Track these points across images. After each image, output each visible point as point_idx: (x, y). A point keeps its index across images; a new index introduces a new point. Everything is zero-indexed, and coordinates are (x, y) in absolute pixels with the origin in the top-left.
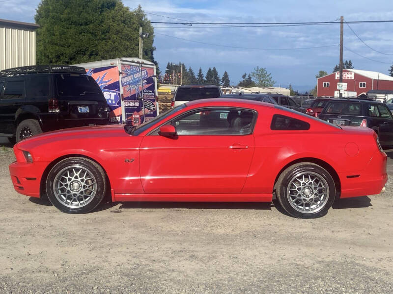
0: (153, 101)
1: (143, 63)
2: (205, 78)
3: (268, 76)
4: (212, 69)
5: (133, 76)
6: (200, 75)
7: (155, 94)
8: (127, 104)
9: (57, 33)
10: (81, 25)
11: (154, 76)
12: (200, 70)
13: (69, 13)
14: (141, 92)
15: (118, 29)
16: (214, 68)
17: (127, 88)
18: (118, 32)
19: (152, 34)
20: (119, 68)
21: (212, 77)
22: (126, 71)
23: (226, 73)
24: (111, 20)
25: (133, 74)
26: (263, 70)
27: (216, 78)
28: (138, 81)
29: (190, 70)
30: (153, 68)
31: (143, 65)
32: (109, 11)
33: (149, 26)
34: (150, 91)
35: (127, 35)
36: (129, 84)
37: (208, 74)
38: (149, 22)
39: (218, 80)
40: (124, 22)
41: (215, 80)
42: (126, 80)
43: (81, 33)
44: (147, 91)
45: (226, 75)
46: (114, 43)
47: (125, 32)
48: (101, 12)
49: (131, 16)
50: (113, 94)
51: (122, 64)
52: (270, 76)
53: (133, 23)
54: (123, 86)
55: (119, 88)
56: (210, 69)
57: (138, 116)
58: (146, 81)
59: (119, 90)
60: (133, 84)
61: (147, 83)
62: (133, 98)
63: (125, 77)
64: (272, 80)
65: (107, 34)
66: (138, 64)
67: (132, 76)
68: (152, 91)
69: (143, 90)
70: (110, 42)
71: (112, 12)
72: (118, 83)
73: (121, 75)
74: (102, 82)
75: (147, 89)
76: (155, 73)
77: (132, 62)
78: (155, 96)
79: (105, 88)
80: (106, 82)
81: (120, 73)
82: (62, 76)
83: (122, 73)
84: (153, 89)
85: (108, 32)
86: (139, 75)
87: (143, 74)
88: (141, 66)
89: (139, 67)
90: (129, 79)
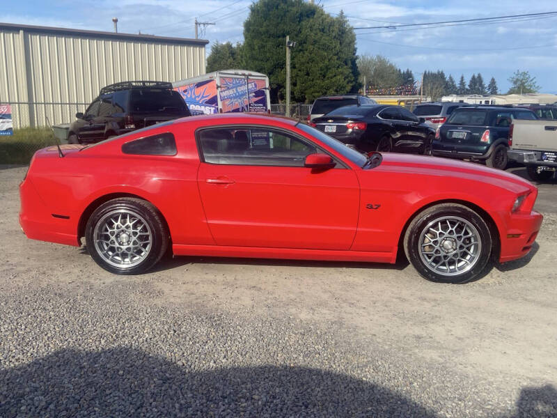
1: (251, 75)
2: (467, 87)
3: (532, 80)
4: (476, 76)
5: (237, 90)
6: (462, 83)
7: (266, 107)
9: (256, 48)
10: (279, 37)
11: (265, 89)
12: (462, 78)
13: (268, 26)
14: (247, 106)
15: (316, 39)
16: (479, 75)
17: (227, 102)
18: (315, 42)
19: (354, 41)
20: (218, 82)
21: (475, 85)
22: (227, 84)
23: (493, 80)
24: (309, 30)
25: (236, 87)
26: (525, 74)
27: (481, 85)
28: (242, 95)
29: (450, 78)
30: (264, 80)
31: (250, 77)
32: (307, 19)
33: (351, 33)
34: (260, 105)
35: (324, 45)
36: (230, 98)
37: (471, 81)
38: (352, 28)
39: (483, 87)
40: (323, 30)
41: (480, 88)
42: (224, 94)
43: (278, 46)
44: (255, 105)
45: (493, 82)
46: (311, 54)
47: (323, 41)
48: (299, 22)
49: (332, 23)
50: (213, 109)
51: (220, 77)
52: (534, 81)
53: (333, 31)
54: (221, 100)
55: (217, 102)
56: (474, 77)
58: (254, 94)
59: (217, 105)
60: (235, 98)
61: (255, 96)
63: (224, 91)
64: (536, 86)
65: (304, 45)
66: (244, 77)
67: (234, 89)
68: (262, 105)
69: (250, 105)
70: (307, 53)
71: (311, 20)
72: (216, 96)
73: (219, 89)
74: (203, 97)
75: (256, 102)
76: (267, 85)
77: (236, 74)
78: (266, 110)
79: (206, 103)
80: (206, 97)
81: (218, 87)
82: (141, 92)
83: (220, 87)
84: (263, 102)
85: (305, 43)
86: (244, 88)
87: (250, 86)
88: (248, 78)
89: (244, 79)
90: (231, 92)
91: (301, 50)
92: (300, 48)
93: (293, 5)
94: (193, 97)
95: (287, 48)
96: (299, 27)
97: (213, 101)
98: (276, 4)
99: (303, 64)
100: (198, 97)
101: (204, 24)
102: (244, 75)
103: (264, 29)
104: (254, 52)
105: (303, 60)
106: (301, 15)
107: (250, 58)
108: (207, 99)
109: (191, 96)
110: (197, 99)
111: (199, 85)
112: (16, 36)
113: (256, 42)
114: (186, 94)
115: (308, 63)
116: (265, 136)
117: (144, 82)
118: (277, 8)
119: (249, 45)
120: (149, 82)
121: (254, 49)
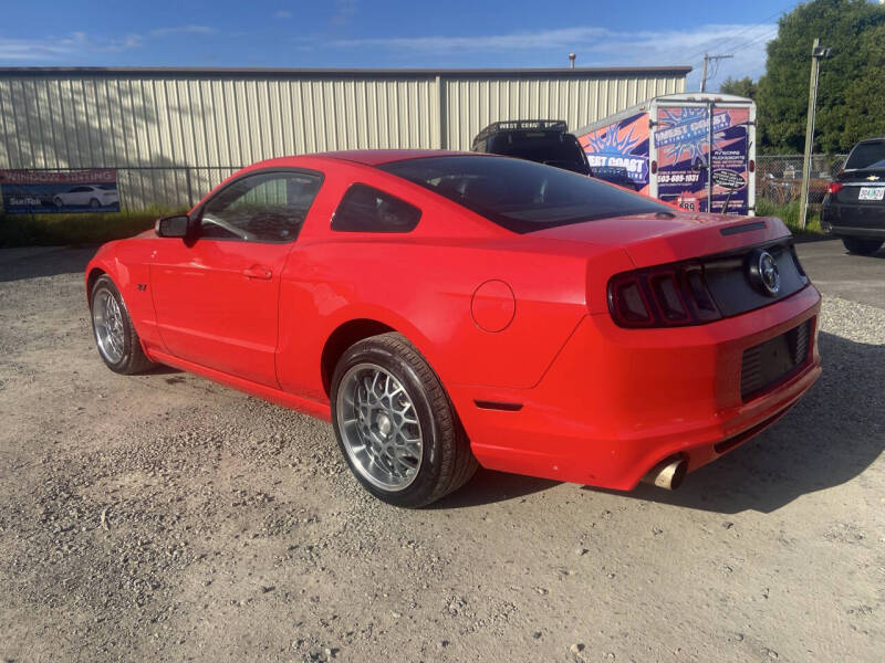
0: (742, 170)
1: (720, 101)
5: (688, 128)
7: (747, 157)
8: (665, 179)
11: (748, 123)
14: (706, 156)
17: (668, 150)
20: (653, 115)
22: (671, 119)
24: (874, 44)
25: (688, 123)
28: (699, 137)
30: (747, 109)
31: (717, 105)
34: (734, 153)
36: (673, 142)
42: (664, 136)
44: (724, 153)
46: (873, 80)
48: (857, 34)
50: (641, 162)
51: (659, 107)
54: (656, 147)
55: (648, 150)
57: (693, 200)
58: (723, 134)
59: (648, 155)
60: (683, 141)
61: (726, 138)
62: (684, 166)
63: (664, 130)
65: (863, 67)
66: (705, 105)
67: (684, 127)
68: (738, 153)
69: (713, 152)
70: (865, 80)
71: (879, 28)
72: (647, 141)
73: (655, 128)
74: (628, 144)
75: (725, 149)
76: (753, 117)
77: (689, 101)
78: (746, 161)
79: (633, 153)
80: (632, 143)
81: (652, 124)
82: (510, 138)
83: (656, 124)
84: (742, 147)
85: (865, 64)
86: (705, 124)
87: (716, 120)
88: (713, 107)
89: (706, 109)
90: (677, 132)
91: (857, 76)
92: (856, 72)
93: (849, 8)
94: (614, 144)
95: (814, 60)
96: (856, 42)
97: (642, 149)
98: (820, 11)
99: (859, 96)
100: (622, 143)
101: (717, 58)
102: (706, 101)
103: (797, 49)
104: (779, 85)
105: (858, 91)
106: (862, 22)
107: (771, 95)
108: (634, 146)
109: (611, 144)
110: (620, 148)
111: (625, 123)
112: (432, 84)
113: (783, 69)
114: (604, 140)
115: (867, 94)
116: (740, 206)
117: (519, 122)
118: (822, 16)
119: (773, 76)
120: (529, 121)
121: (779, 81)
